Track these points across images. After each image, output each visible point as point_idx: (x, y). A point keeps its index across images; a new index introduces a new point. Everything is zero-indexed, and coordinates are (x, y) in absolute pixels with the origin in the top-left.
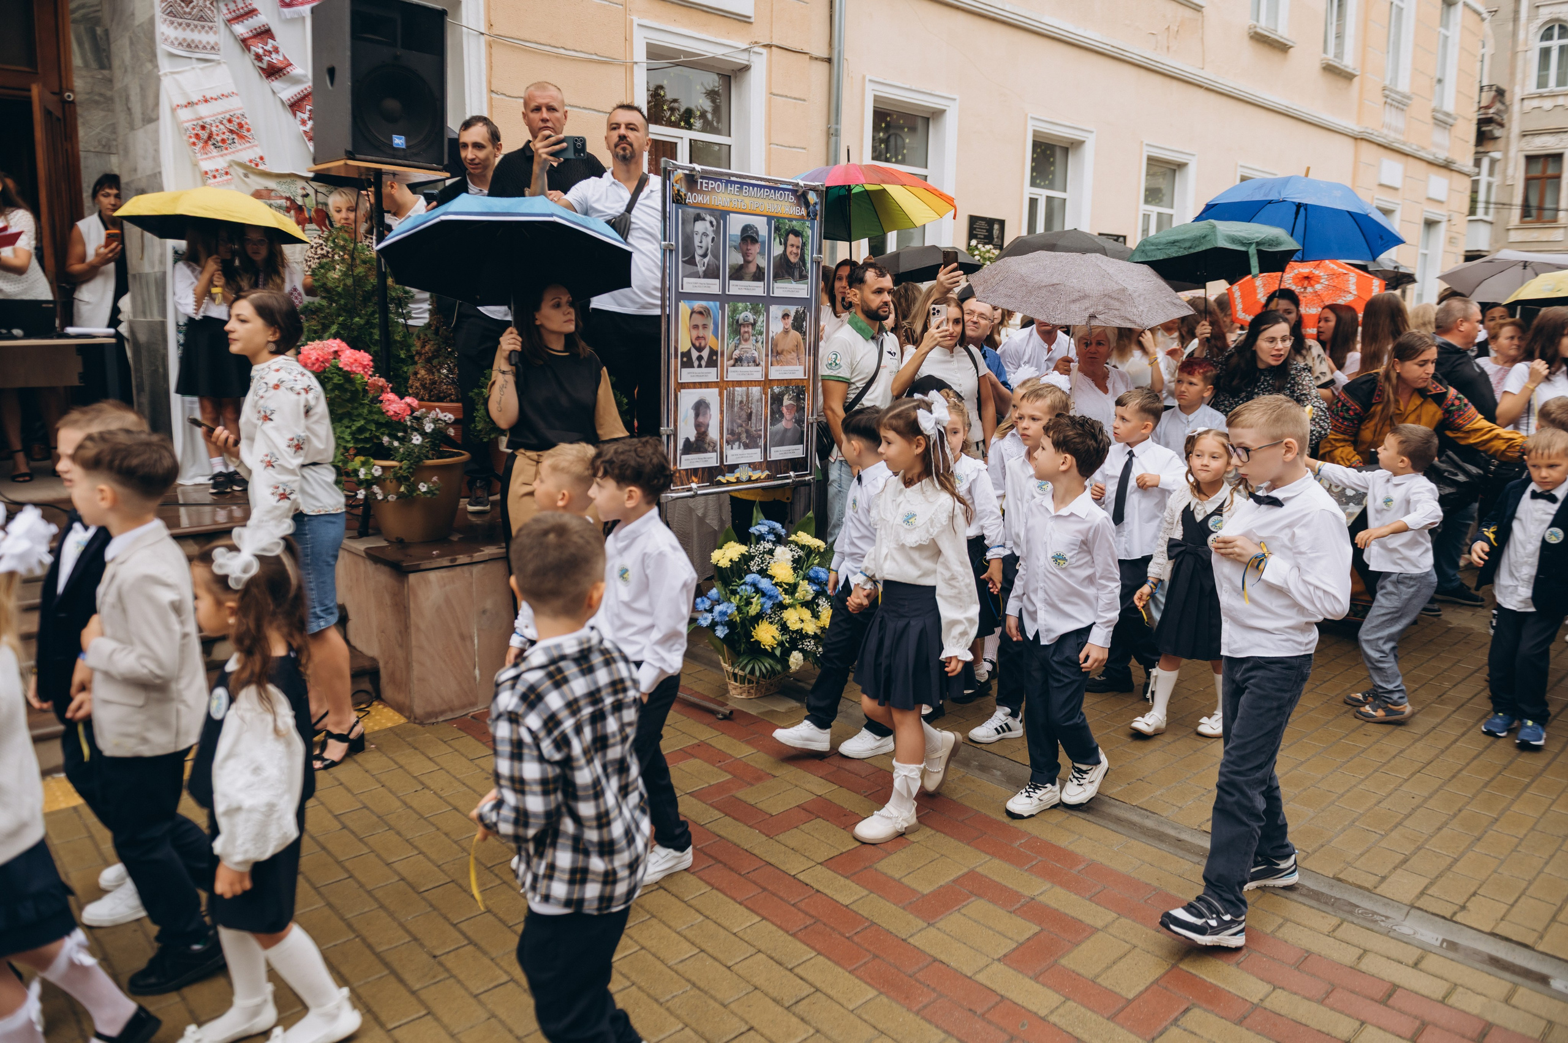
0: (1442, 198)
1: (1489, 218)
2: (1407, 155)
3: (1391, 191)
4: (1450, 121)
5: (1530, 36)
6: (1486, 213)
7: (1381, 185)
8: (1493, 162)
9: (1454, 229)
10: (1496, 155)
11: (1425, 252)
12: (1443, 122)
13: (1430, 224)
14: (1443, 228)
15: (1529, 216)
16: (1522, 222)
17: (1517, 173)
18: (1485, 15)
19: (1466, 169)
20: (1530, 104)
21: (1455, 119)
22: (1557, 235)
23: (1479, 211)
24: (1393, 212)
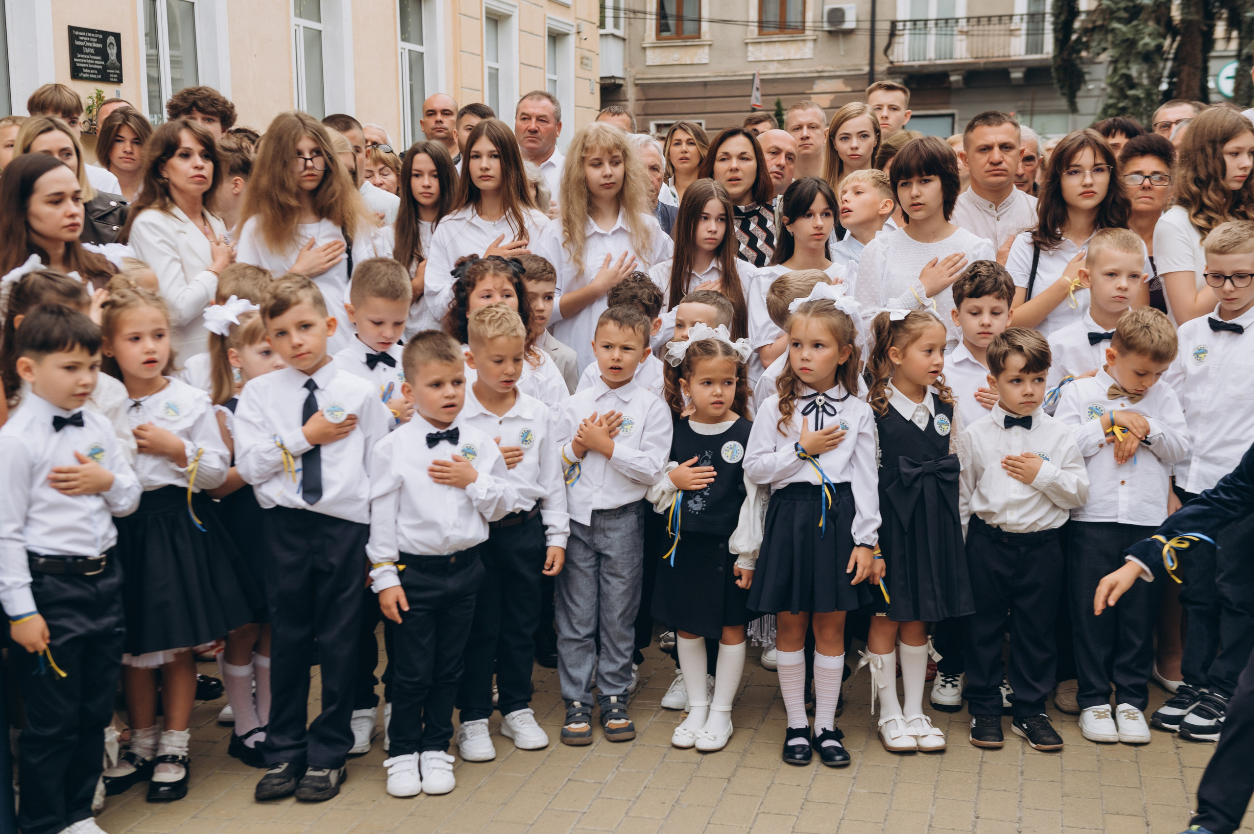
1: (620, 33)
6: (616, 25)
9: (585, 44)
11: (554, 77)
13: (555, 37)
14: (572, 40)
15: (668, 30)
16: (658, 37)
22: (702, 56)
23: (609, 22)
24: (507, 17)
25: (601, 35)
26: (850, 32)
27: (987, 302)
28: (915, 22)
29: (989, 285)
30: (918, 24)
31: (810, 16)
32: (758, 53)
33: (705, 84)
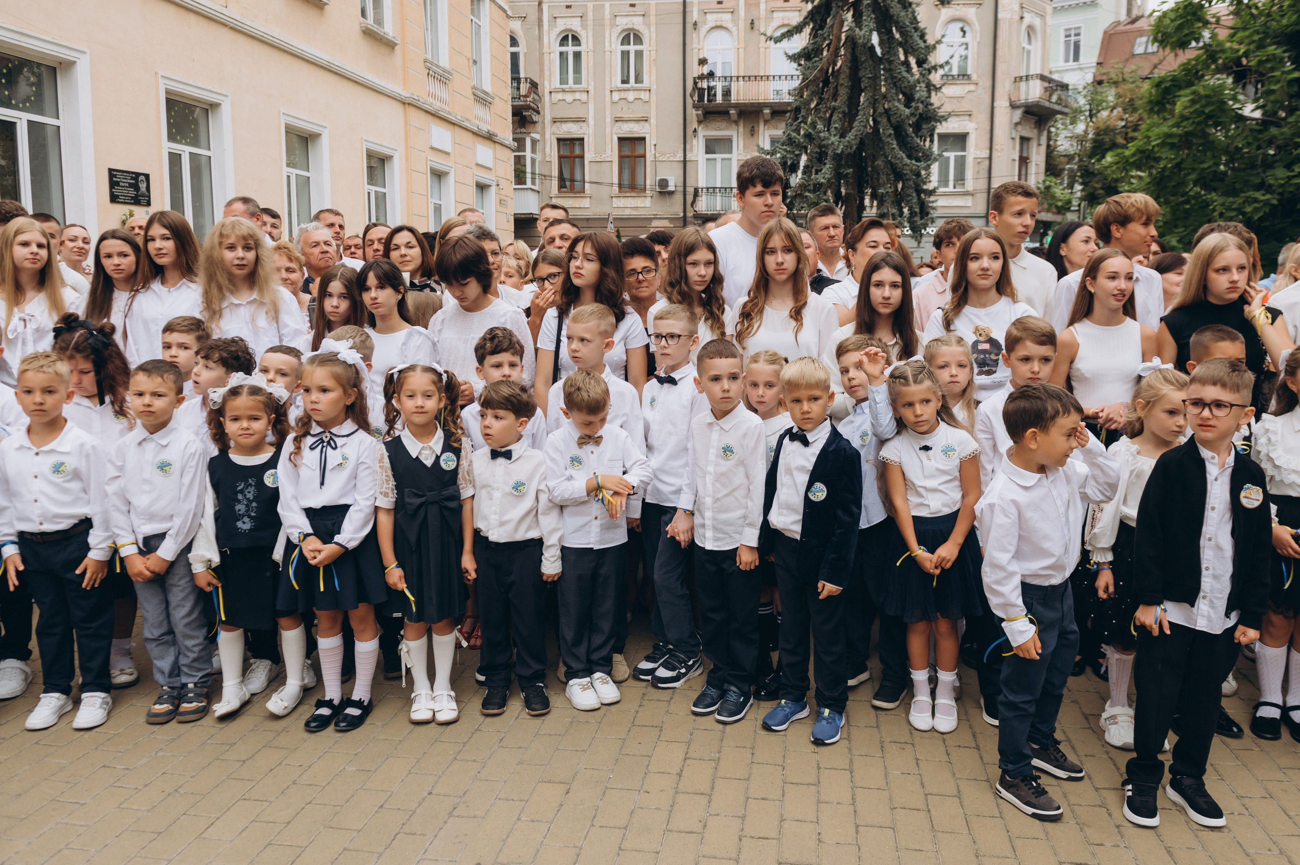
0: (490, 165)
1: (536, 188)
2: (454, 124)
3: (443, 155)
4: (489, 99)
5: (552, 41)
6: (533, 183)
7: (432, 148)
8: (534, 142)
9: (502, 192)
10: (537, 136)
12: (483, 99)
13: (482, 187)
14: (493, 189)
15: (566, 187)
16: (559, 191)
17: (552, 152)
18: (510, 13)
19: (507, 143)
20: (557, 97)
21: (493, 98)
22: (586, 203)
23: (529, 181)
24: (447, 173)
25: (515, 189)
26: (671, 193)
27: (505, 357)
28: (708, 189)
29: (505, 345)
30: (711, 190)
31: (648, 183)
32: (617, 202)
33: (588, 219)
